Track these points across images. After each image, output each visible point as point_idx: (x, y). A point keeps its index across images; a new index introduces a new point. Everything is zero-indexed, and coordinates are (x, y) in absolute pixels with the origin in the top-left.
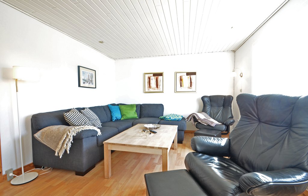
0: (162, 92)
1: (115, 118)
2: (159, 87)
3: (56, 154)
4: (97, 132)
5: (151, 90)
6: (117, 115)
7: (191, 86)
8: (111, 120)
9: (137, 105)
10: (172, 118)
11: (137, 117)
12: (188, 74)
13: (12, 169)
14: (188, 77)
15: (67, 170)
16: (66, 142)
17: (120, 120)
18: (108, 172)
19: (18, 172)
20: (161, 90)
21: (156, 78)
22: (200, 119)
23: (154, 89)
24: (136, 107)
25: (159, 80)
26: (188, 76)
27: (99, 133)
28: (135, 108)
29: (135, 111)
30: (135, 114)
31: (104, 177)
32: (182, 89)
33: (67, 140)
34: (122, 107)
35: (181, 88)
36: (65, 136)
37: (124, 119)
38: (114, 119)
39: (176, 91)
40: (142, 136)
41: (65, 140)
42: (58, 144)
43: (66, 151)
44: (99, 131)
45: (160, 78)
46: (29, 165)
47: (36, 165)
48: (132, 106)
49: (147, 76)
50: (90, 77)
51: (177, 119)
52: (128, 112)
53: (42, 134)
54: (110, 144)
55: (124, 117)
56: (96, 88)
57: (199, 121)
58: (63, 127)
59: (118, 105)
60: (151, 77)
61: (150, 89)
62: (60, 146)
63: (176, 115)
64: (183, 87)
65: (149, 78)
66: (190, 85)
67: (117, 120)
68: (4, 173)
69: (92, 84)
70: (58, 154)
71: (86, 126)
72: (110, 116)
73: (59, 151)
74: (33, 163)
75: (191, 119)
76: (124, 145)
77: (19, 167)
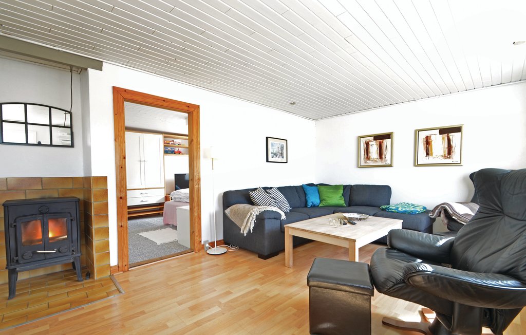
0: (391, 166)
1: (312, 204)
2: (383, 157)
3: (242, 232)
4: (280, 215)
5: (370, 163)
6: (313, 199)
7: (449, 153)
8: (306, 206)
9: (345, 187)
10: (400, 209)
11: (344, 205)
12: (443, 131)
13: (208, 241)
14: (443, 138)
15: (251, 251)
16: (250, 221)
17: (318, 206)
18: (289, 260)
19: (212, 245)
20: (389, 162)
21: (378, 143)
22: (455, 213)
23: (376, 161)
24: (344, 190)
25: (385, 146)
26: (444, 135)
27: (283, 217)
28: (341, 191)
29: (340, 195)
30: (341, 199)
31: (284, 265)
32: (430, 160)
33: (251, 218)
34: (322, 188)
35: (427, 157)
36: (249, 215)
37: (323, 205)
38: (310, 204)
39: (417, 164)
40: (332, 225)
41: (249, 218)
42: (243, 222)
43: (250, 230)
44: (283, 214)
45: (387, 142)
46: (220, 241)
47: (226, 242)
48: (336, 187)
49: (363, 141)
50: (280, 149)
51: (409, 211)
52: (330, 196)
53: (231, 211)
54: (291, 227)
55: (324, 203)
56: (287, 162)
57: (453, 217)
58: (247, 206)
59: (317, 185)
60: (370, 141)
61: (368, 162)
62: (244, 224)
63: (413, 205)
64: (432, 155)
65: (367, 144)
66: (447, 152)
67: (314, 206)
68: (202, 243)
69: (283, 158)
70: (243, 231)
71: (269, 207)
72: (304, 200)
73: (244, 228)
74: (223, 240)
75: (440, 212)
76: (305, 231)
77: (213, 241)
